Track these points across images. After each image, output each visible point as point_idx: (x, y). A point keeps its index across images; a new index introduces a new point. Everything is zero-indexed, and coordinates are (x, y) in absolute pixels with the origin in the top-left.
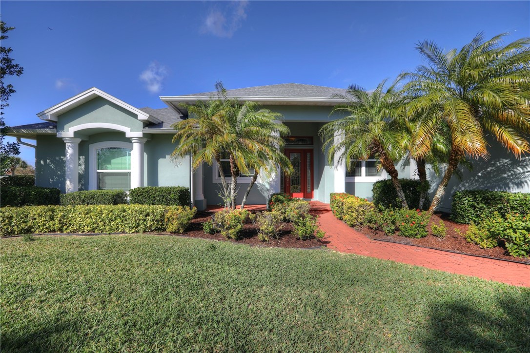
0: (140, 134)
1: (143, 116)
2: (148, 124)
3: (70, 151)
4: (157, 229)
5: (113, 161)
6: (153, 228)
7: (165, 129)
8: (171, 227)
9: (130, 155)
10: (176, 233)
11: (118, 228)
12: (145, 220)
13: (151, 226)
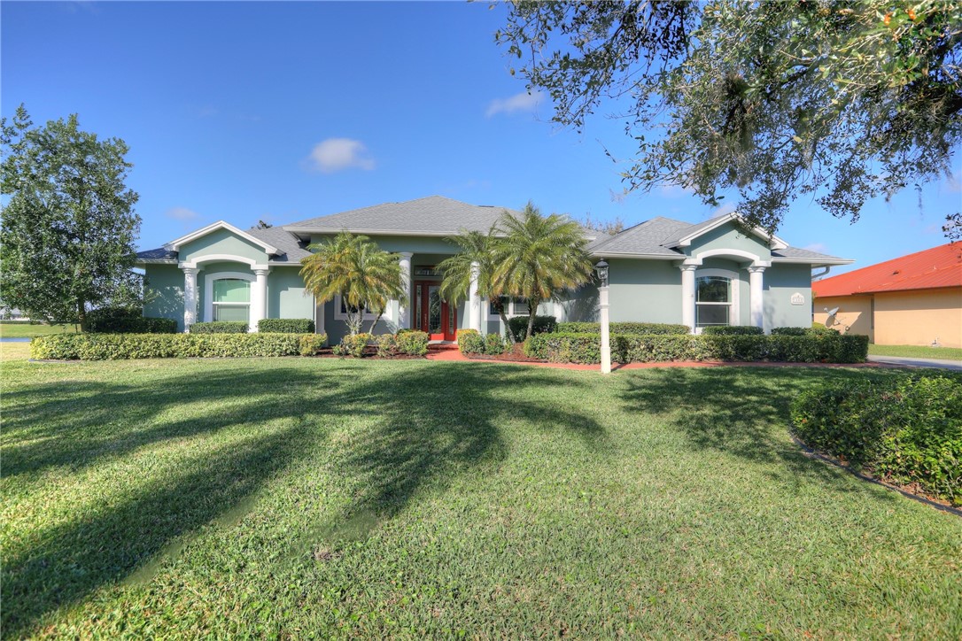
0: (266, 267)
1: (271, 250)
2: (273, 257)
3: (190, 281)
4: (292, 353)
5: (229, 292)
6: (288, 352)
7: (291, 262)
8: (305, 350)
9: (249, 286)
10: (309, 355)
11: (255, 353)
12: (280, 345)
13: (286, 350)
